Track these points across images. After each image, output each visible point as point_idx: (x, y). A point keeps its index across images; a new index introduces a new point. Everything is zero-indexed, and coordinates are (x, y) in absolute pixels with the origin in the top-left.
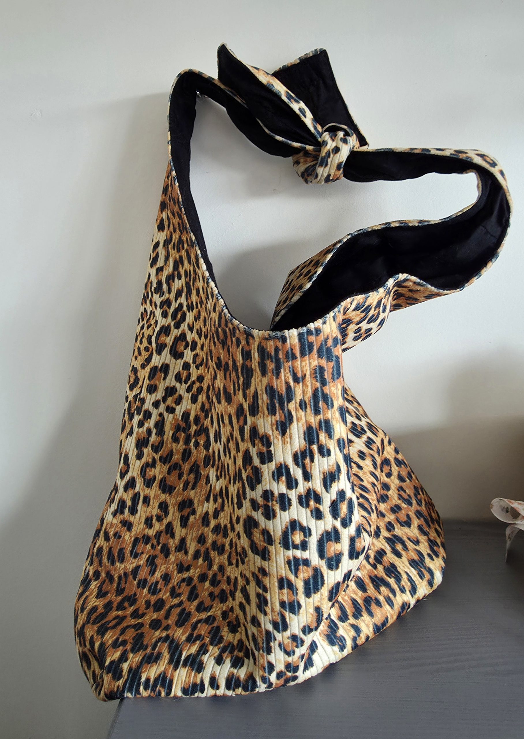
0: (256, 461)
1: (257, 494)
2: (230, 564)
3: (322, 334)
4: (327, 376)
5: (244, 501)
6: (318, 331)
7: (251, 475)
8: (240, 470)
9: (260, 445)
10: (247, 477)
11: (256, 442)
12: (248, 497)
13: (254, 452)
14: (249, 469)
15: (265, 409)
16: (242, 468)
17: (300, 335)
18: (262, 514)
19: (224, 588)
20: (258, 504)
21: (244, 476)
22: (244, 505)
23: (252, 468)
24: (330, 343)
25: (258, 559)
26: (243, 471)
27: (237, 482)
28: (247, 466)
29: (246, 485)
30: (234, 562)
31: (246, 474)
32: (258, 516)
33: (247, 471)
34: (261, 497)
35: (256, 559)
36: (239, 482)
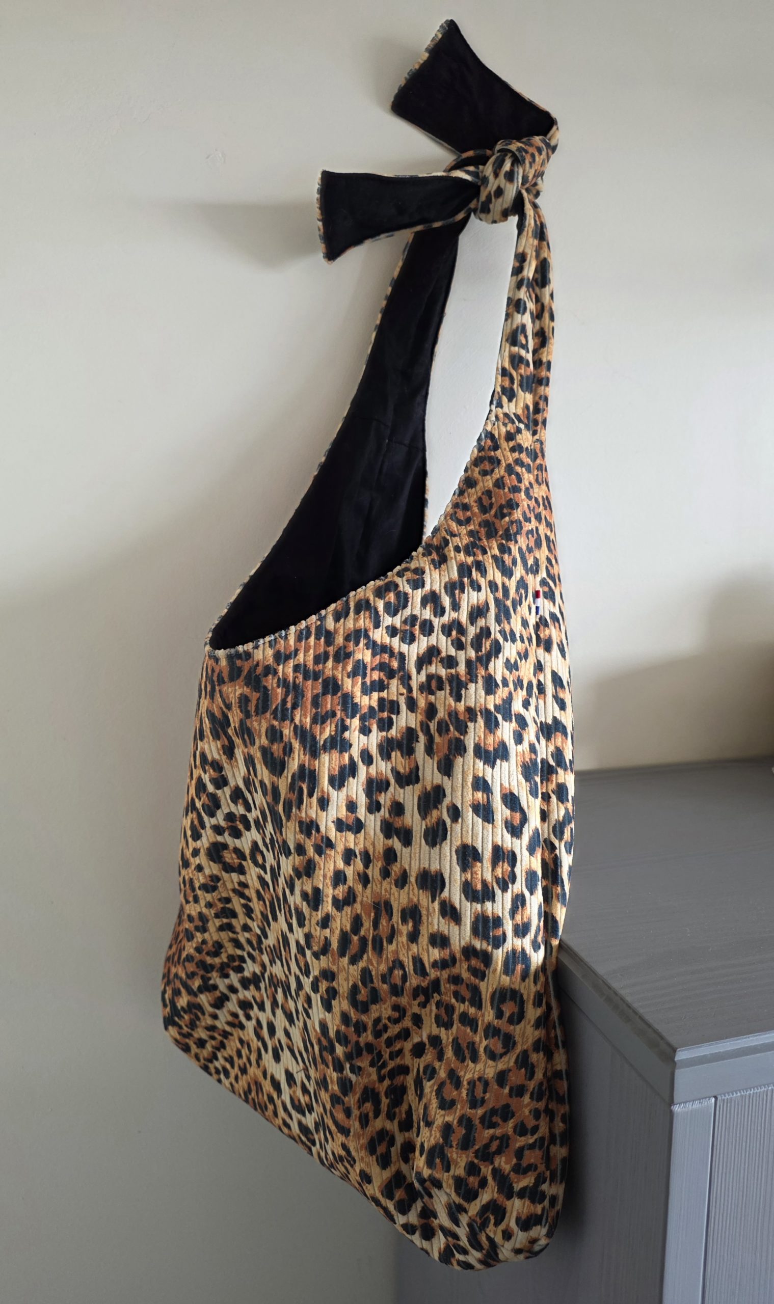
0: (211, 788)
1: (220, 819)
2: (187, 902)
3: (251, 660)
4: (252, 707)
5: (203, 832)
6: (248, 655)
7: (207, 802)
8: (193, 800)
9: (211, 771)
10: (203, 805)
11: (207, 768)
12: (208, 825)
13: (206, 778)
14: (204, 797)
15: (209, 734)
16: (195, 797)
17: (230, 658)
18: (230, 835)
19: (187, 927)
20: (223, 828)
21: (198, 804)
22: (204, 835)
23: (207, 796)
24: (259, 670)
25: (234, 876)
26: (197, 800)
27: (190, 813)
28: (201, 794)
29: (203, 814)
30: (191, 899)
31: (201, 803)
32: (227, 838)
33: (202, 799)
34: (224, 820)
35: (233, 877)
36: (192, 813)
